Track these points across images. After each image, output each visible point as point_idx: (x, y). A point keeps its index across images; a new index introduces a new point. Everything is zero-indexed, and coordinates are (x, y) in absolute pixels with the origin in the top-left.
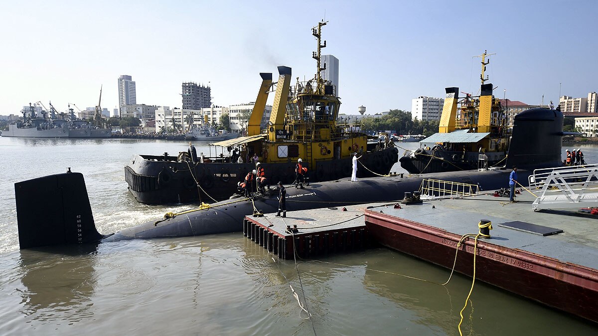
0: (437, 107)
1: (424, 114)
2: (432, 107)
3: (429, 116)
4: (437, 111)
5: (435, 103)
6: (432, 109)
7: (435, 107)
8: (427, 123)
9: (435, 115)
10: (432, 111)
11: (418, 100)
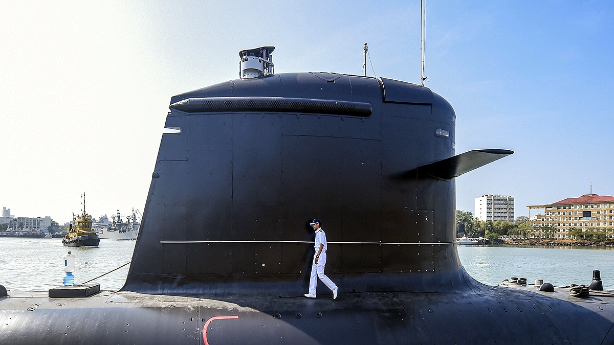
0: (506, 207)
1: (489, 215)
2: (499, 206)
3: (495, 217)
4: (505, 211)
5: (502, 202)
6: (498, 209)
7: (502, 206)
8: (491, 224)
9: (503, 215)
10: (499, 211)
11: (482, 198)
